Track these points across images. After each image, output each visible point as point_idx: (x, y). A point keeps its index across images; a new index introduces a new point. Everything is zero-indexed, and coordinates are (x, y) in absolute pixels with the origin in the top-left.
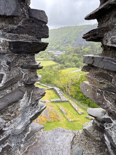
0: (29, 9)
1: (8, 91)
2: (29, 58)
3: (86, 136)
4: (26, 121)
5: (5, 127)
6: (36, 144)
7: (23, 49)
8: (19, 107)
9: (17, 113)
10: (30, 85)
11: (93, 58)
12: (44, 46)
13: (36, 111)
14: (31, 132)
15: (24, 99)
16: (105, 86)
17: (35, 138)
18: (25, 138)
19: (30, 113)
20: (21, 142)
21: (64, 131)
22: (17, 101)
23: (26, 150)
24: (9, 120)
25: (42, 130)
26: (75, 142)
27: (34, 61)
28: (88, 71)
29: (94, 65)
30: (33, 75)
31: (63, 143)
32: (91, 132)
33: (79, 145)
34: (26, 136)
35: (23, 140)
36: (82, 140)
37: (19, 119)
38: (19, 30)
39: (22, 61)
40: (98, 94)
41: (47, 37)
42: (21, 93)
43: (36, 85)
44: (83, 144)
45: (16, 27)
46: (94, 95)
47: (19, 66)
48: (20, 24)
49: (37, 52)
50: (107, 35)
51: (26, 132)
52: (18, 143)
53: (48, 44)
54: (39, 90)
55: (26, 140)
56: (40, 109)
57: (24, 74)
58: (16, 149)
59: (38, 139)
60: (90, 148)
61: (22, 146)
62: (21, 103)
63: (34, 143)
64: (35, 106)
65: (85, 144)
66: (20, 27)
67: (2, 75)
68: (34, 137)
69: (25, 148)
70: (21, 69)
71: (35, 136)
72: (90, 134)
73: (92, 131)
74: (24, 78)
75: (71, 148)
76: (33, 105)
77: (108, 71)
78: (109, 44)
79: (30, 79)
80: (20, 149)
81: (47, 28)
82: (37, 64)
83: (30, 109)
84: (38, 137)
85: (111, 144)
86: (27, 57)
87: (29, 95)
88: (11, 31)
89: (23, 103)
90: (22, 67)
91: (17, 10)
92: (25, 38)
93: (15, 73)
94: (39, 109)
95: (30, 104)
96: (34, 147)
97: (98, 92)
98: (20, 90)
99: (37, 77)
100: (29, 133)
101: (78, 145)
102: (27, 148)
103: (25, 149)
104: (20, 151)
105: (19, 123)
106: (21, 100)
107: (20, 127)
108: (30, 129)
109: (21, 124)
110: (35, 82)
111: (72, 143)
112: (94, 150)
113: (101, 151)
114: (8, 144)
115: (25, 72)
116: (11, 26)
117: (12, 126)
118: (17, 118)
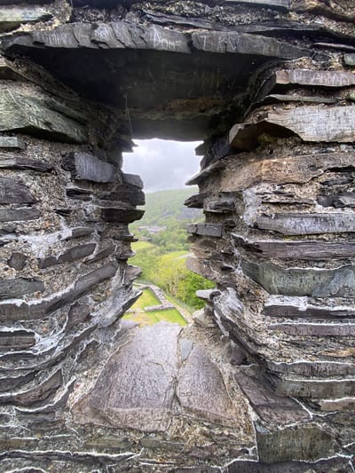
0: (122, 174)
1: (99, 265)
2: (121, 228)
3: (197, 326)
4: (117, 308)
5: (93, 310)
6: (129, 343)
7: (115, 217)
8: (111, 287)
9: (108, 294)
10: (122, 261)
11: (196, 225)
12: (139, 215)
13: (131, 297)
14: (122, 330)
15: (116, 277)
16: (210, 255)
18: (115, 336)
19: (123, 299)
20: (111, 341)
21: (167, 325)
22: (108, 279)
24: (99, 301)
25: (137, 327)
26: (183, 336)
27: (128, 232)
28: (193, 242)
29: (198, 233)
30: (126, 248)
31: (167, 338)
32: (202, 319)
33: (188, 338)
34: (116, 333)
35: (112, 338)
36: (191, 333)
37: (109, 303)
38: (113, 197)
39: (114, 231)
40: (204, 266)
41: (143, 204)
42: (113, 268)
43: (129, 262)
44: (193, 336)
45: (109, 193)
46: (201, 268)
47: (110, 237)
48: (114, 190)
49: (131, 222)
50: (206, 201)
51: (116, 329)
52: (106, 341)
53: (144, 212)
54: (133, 269)
55: (116, 338)
56: (135, 295)
57: (116, 246)
58: (104, 349)
59: (133, 337)
60: (201, 340)
61: (112, 344)
62: (113, 281)
64: (128, 289)
65: (196, 336)
66: (113, 193)
67: (95, 245)
68: (128, 335)
70: (112, 240)
71: (128, 333)
72: (201, 322)
74: (117, 251)
75: (178, 342)
76: (127, 287)
77: (212, 237)
78: (208, 210)
79: (124, 252)
80: (109, 348)
81: (143, 194)
82: (132, 235)
83: (122, 293)
84: (132, 335)
85: (221, 318)
86: (119, 227)
87: (122, 272)
88: (104, 198)
89: (116, 281)
90: (114, 238)
91: (112, 177)
92: (118, 205)
93: (106, 245)
95: (123, 284)
96: (128, 346)
97: (205, 263)
98: (113, 265)
99: (131, 251)
100: (120, 330)
102: (118, 348)
103: (116, 349)
104: (109, 351)
105: (110, 309)
106: (113, 278)
107: (110, 315)
108: (120, 326)
109: (112, 311)
110: (129, 257)
111: (179, 336)
112: (206, 341)
113: (215, 341)
114: (93, 339)
115: (117, 244)
116: (104, 193)
117: (101, 312)
118: (107, 302)
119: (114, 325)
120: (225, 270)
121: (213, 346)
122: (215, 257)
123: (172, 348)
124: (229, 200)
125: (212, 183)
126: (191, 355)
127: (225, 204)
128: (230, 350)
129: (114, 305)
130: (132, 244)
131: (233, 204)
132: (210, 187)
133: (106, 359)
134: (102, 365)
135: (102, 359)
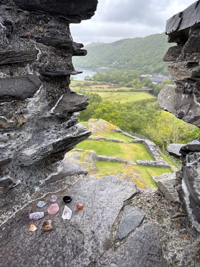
2: (53, 24)
3: (159, 195)
6: (63, 191)
8: (27, 113)
9: (20, 121)
11: (181, 14)
13: (69, 135)
14: (60, 174)
15: (36, 99)
17: (64, 184)
18: (47, 179)
19: (55, 135)
20: (38, 184)
21: (118, 182)
22: (20, 99)
23: (42, 197)
24: (2, 127)
25: (81, 176)
26: (134, 202)
29: (183, 27)
31: (110, 199)
32: (169, 187)
33: (141, 208)
34: (49, 177)
35: (42, 182)
36: (148, 201)
37: (26, 135)
39: (40, 29)
40: (183, 96)
42: (29, 85)
44: (149, 207)
47: (32, 37)
52: (31, 183)
54: (76, 97)
55: (47, 183)
56: (78, 134)
57: (40, 53)
59: (69, 186)
60: (160, 218)
61: (37, 189)
62: (31, 104)
63: (60, 190)
64: (66, 124)
65: (153, 208)
68: (63, 182)
69: (42, 194)
70: (35, 42)
71: (65, 180)
72: (167, 191)
73: (172, 186)
74: (40, 61)
75: (122, 209)
76: (60, 121)
80: (32, 192)
83: (53, 126)
84: (70, 183)
86: (49, 23)
89: (34, 105)
90: (38, 40)
93: (20, 46)
94: (75, 133)
95: (52, 114)
100: (56, 174)
101: (139, 208)
102: (45, 195)
103: (40, 195)
104: (30, 195)
106: (30, 99)
107: (29, 152)
108: (60, 169)
109: (33, 146)
111: (129, 201)
113: (182, 225)
114: (9, 177)
117: (13, 144)
123: (111, 216)
126: (132, 235)
129: (37, 140)
133: (23, 205)
134: (14, 211)
135: (17, 203)
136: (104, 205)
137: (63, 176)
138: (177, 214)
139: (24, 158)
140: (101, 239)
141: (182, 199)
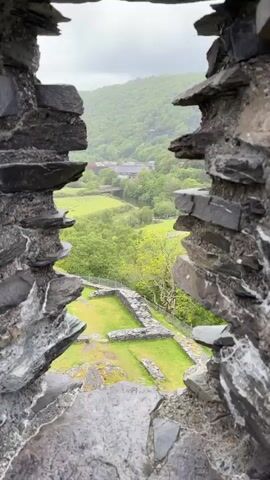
0: (39, 89)
2: (39, 201)
3: (191, 397)
4: (35, 358)
6: (60, 420)
7: (25, 182)
8: (19, 321)
9: (15, 334)
10: (42, 268)
11: (193, 197)
12: (75, 173)
13: (61, 336)
14: (46, 394)
15: (29, 301)
16: (217, 263)
17: (59, 407)
18: (32, 405)
19: (45, 341)
20: (24, 415)
21: (134, 390)
22: (13, 306)
23: (36, 433)
25: (76, 390)
26: (162, 413)
27: (52, 209)
29: (196, 214)
30: (49, 242)
31: (130, 414)
32: (202, 385)
33: (172, 418)
34: (35, 401)
35: (28, 410)
36: (179, 408)
37: (18, 350)
38: (18, 141)
39: (23, 209)
40: (207, 283)
41: (83, 147)
42: (23, 286)
43: (57, 269)
44: (182, 415)
45: (9, 134)
46: (200, 285)
47: (16, 221)
48: (19, 126)
49: (60, 186)
51: (35, 392)
52: (16, 415)
53: (86, 164)
54: (66, 282)
55: (35, 410)
56: (71, 331)
57: (29, 241)
58: (11, 431)
59: (67, 409)
60: (197, 423)
61: (26, 423)
62: (24, 309)
63: (56, 418)
64: (56, 321)
65: (187, 414)
66: (18, 133)
68: (57, 405)
69: (34, 428)
70: (21, 228)
71: (58, 402)
72: (200, 390)
73: (205, 383)
74: (29, 251)
75: (151, 425)
76: (52, 318)
77: (221, 228)
79: (43, 253)
80: (21, 428)
81: (82, 125)
82: (60, 215)
83: (43, 329)
84: (66, 404)
85: (231, 393)
86: (34, 201)
87: (41, 291)
89: (28, 310)
90: (24, 224)
92: (30, 157)
93: (7, 238)
94: (67, 331)
95: (45, 314)
96: (56, 427)
97: (207, 278)
98: (22, 279)
99: (59, 247)
100: (42, 395)
101: (170, 418)
102: (38, 430)
103: (33, 431)
104: (20, 434)
105: (19, 362)
106: (23, 303)
107: (21, 371)
108: (44, 386)
109: (24, 363)
110: (55, 259)
111: (155, 413)
112: (207, 427)
113: (224, 427)
115: (30, 237)
118: (14, 347)
119: (31, 387)
120: (245, 299)
121: (219, 437)
122: (227, 269)
123: (140, 437)
124: (253, 159)
125: (227, 109)
126: (172, 453)
127: (245, 167)
128: (249, 451)
129: (28, 353)
130: (63, 232)
131: (260, 167)
132: (222, 119)
133: (15, 449)
134: (8, 460)
135: (8, 449)
136: (125, 425)
137: (52, 396)
138: (217, 415)
139: (12, 381)
140: (139, 467)
141: (222, 396)
